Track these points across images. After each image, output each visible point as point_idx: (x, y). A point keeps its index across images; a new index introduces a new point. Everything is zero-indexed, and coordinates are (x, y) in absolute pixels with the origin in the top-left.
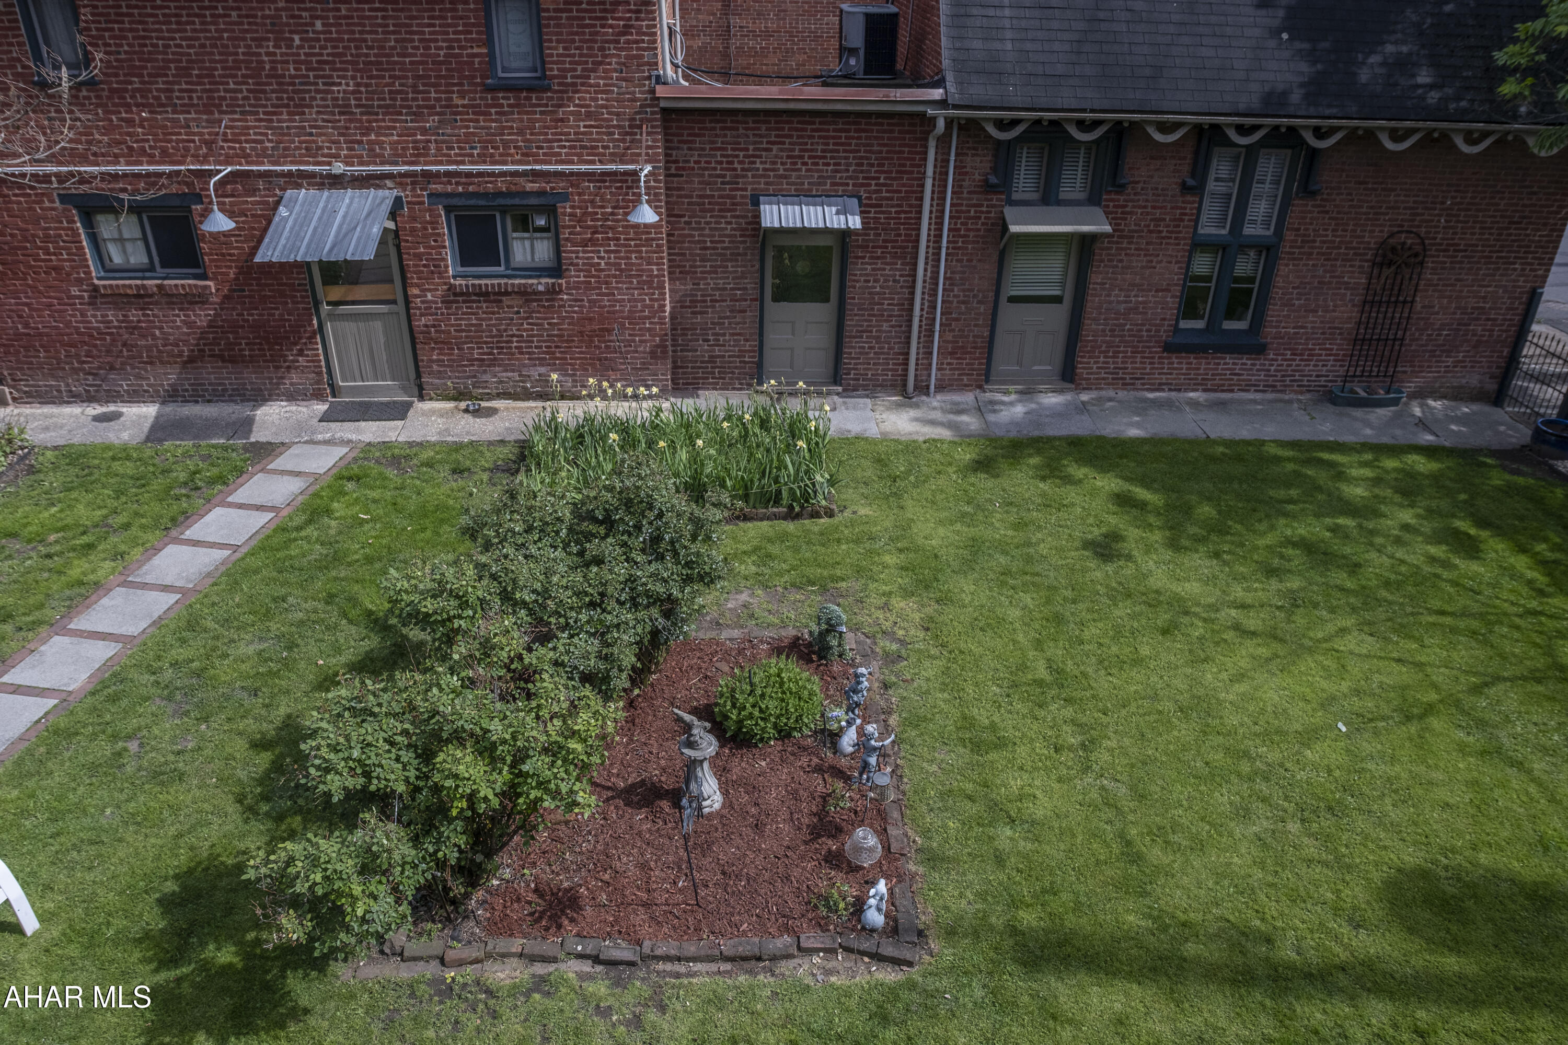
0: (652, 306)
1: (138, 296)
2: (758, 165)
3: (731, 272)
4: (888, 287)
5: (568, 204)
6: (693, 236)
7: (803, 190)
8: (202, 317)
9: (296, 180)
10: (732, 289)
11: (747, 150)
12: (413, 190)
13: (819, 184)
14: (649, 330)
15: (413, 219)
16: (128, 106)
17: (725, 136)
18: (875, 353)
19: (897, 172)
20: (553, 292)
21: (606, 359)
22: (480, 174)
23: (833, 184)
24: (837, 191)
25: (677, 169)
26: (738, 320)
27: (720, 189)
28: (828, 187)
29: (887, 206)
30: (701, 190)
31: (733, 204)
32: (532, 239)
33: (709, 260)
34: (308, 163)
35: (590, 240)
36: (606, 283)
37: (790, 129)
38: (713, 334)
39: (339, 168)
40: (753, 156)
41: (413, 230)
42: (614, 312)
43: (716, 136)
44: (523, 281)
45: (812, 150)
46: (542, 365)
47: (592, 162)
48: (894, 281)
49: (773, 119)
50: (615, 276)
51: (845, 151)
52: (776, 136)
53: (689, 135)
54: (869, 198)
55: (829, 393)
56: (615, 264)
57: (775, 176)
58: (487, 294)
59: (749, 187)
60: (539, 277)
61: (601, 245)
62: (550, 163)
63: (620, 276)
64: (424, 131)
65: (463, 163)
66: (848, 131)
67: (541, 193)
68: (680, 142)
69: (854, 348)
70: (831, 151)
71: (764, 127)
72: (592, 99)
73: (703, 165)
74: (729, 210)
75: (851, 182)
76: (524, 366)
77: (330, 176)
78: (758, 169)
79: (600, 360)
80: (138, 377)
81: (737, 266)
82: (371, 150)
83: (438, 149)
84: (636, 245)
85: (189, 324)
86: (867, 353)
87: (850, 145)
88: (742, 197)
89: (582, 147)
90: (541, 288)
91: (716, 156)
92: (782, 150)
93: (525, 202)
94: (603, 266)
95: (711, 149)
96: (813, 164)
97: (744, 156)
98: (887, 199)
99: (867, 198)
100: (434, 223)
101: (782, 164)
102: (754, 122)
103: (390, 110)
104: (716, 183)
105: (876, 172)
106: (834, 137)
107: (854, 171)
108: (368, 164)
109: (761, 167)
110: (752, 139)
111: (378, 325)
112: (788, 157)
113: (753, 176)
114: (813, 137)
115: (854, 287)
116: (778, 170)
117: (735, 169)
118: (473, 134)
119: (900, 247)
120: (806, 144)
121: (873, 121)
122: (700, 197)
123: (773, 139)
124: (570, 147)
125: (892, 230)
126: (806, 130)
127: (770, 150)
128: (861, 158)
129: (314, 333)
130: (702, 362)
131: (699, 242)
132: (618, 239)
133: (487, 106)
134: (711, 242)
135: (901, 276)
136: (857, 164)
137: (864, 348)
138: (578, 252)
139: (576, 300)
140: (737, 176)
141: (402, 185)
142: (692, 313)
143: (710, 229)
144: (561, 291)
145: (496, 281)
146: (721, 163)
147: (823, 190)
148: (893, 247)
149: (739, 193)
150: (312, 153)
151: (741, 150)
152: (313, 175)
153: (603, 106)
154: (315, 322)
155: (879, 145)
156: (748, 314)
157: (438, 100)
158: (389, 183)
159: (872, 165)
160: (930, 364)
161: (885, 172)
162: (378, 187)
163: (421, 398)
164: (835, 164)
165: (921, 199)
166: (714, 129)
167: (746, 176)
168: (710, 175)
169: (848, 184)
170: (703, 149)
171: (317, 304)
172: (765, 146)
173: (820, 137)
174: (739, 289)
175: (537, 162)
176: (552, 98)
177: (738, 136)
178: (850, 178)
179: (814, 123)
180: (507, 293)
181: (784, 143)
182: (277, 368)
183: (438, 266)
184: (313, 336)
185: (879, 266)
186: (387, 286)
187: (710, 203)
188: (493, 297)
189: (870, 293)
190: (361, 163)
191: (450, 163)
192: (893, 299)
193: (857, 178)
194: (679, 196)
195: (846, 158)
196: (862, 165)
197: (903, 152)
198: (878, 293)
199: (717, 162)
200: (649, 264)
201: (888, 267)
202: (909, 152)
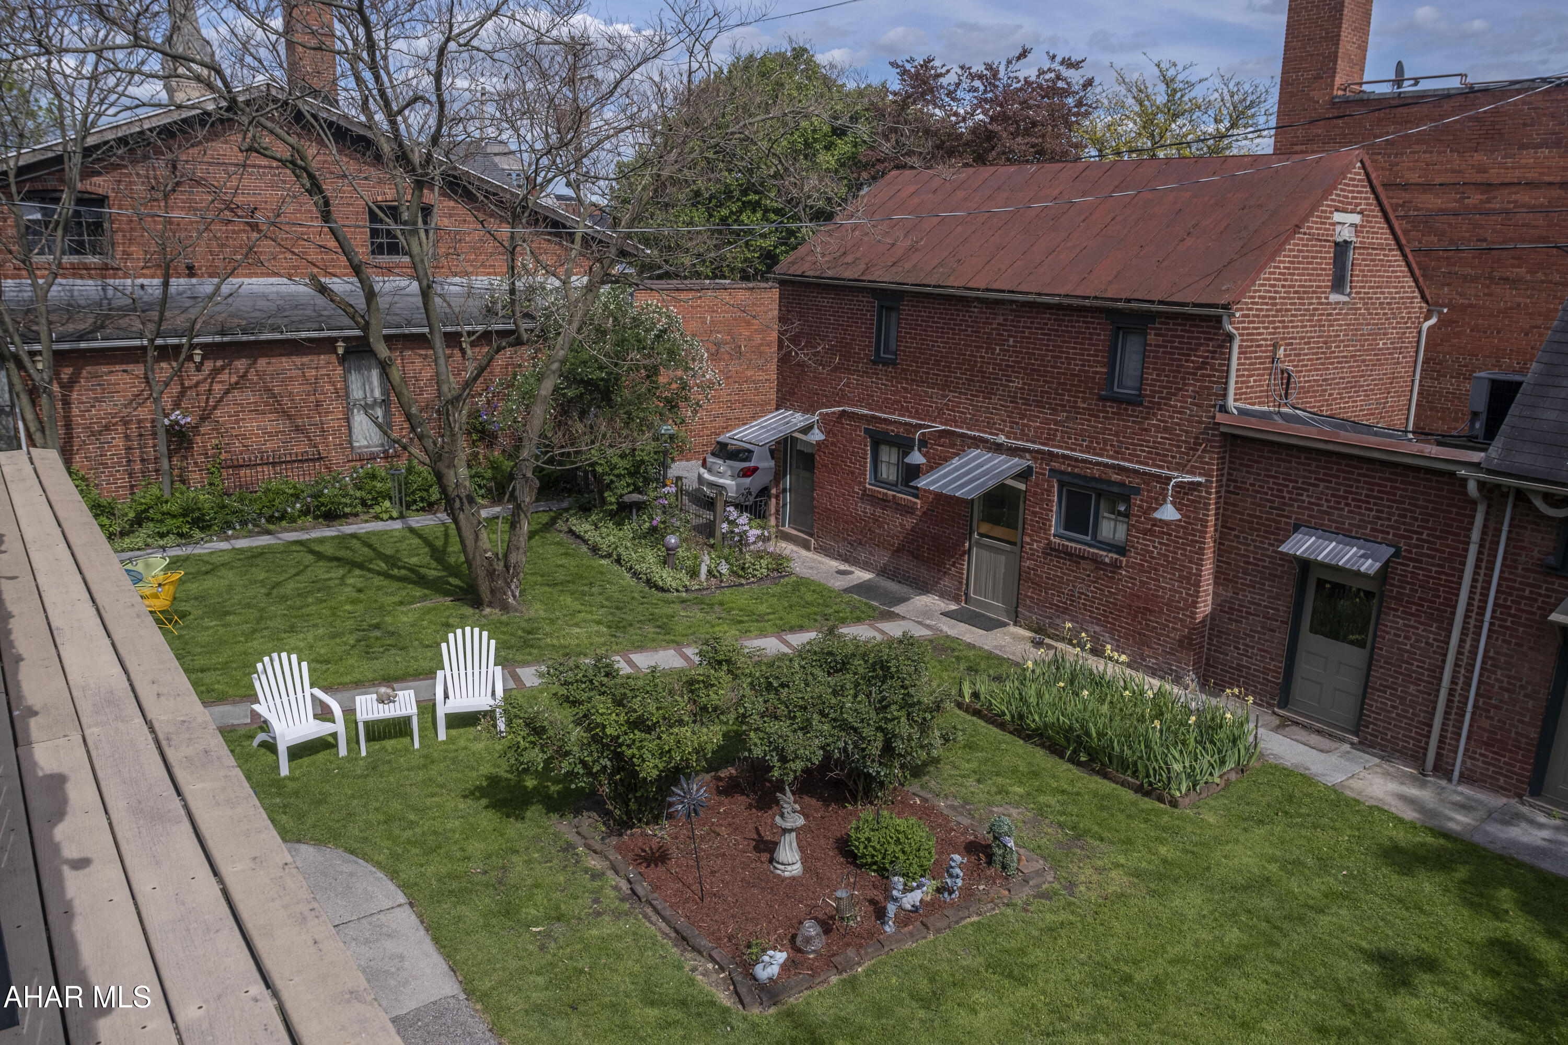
0: (1187, 600)
1: (883, 500)
2: (1304, 498)
3: (1267, 591)
4: (1419, 648)
5: (1139, 497)
6: (1240, 549)
7: (1343, 529)
8: (910, 522)
9: (977, 442)
10: (1265, 606)
11: (1297, 482)
12: (1041, 464)
13: (1359, 527)
14: (1181, 620)
15: (1037, 485)
16: (907, 379)
17: (1279, 466)
18: (1398, 714)
19: (1442, 531)
20: (1115, 565)
21: (1144, 635)
22: (1084, 461)
23: (1373, 530)
24: (1377, 537)
25: (1235, 487)
26: (1266, 637)
27: (1268, 513)
28: (1368, 531)
29: (1427, 563)
30: (1252, 509)
31: (1277, 528)
32: (1116, 521)
33: (1249, 575)
34: (985, 432)
35: (1150, 530)
36: (1156, 570)
37: (1338, 470)
38: (1244, 645)
39: (1002, 439)
40: (1301, 489)
41: (1035, 493)
42: (1157, 596)
43: (1272, 465)
44: (1096, 551)
45: (1356, 493)
46: (1097, 624)
47: (1162, 467)
48: (1427, 643)
49: (1323, 458)
50: (1162, 566)
51: (1388, 500)
52: (1324, 474)
53: (1249, 460)
54: (1409, 552)
55: (1342, 740)
56: (1165, 555)
57: (1318, 511)
58: (1070, 554)
59: (1294, 516)
60: (1110, 551)
61: (1157, 537)
62: (1132, 462)
63: (1167, 567)
64: (1056, 423)
65: (1075, 450)
66: (1395, 481)
67: (1122, 484)
68: (1241, 464)
69: (1376, 701)
70: (1375, 498)
71: (1314, 464)
72: (1170, 417)
73: (1257, 488)
74: (1273, 534)
75: (1391, 531)
76: (1085, 621)
77: (995, 444)
78: (1304, 501)
79: (1139, 634)
80: (871, 553)
81: (1273, 586)
82: (1023, 430)
83: (1062, 437)
84: (1183, 544)
85: (902, 526)
86: (1389, 712)
87: (1395, 495)
88: (1286, 523)
89: (1157, 454)
90: (1107, 560)
91: (1268, 482)
92: (1327, 488)
93: (1110, 489)
94: (1155, 554)
95: (1266, 476)
96: (1356, 506)
97: (1293, 487)
98: (1428, 556)
99: (1406, 550)
100: (1049, 491)
101: (1327, 501)
102: (1306, 458)
103: (1040, 404)
104: (1265, 506)
105: (1419, 526)
106: (1379, 485)
107: (1396, 521)
108: (1018, 439)
109: (1307, 500)
110: (1302, 473)
111: (1002, 558)
112: (1333, 495)
113: (1299, 507)
114: (1359, 481)
115: (1384, 638)
116: (1322, 505)
117: (1283, 497)
118: (1086, 430)
119: (1437, 609)
120: (1351, 486)
121: (1422, 475)
122: (1250, 515)
123: (1321, 476)
124: (1149, 452)
125: (1430, 589)
126: (1353, 473)
127: (1318, 486)
128: (1405, 510)
129: (964, 553)
130: (1231, 667)
131: (1244, 556)
132: (1170, 535)
133: (1099, 411)
134: (1255, 558)
135: (1435, 640)
136: (1399, 515)
137: (1386, 704)
138: (1138, 538)
139: (1131, 578)
140: (1284, 504)
141: (1035, 459)
142: (1229, 619)
143: (1255, 547)
144: (1121, 567)
145: (1079, 546)
146: (1272, 489)
147: (1363, 534)
148: (1429, 607)
149: (1284, 520)
150: (990, 426)
151: (1291, 481)
152: (986, 441)
153: (1177, 424)
154: (967, 545)
155: (1425, 500)
156: (1277, 634)
157: (1068, 401)
158: (1028, 456)
159: (1416, 519)
160: (1457, 747)
161: (1428, 529)
162: (1021, 457)
163: (1015, 624)
164: (1377, 511)
165: (1463, 564)
166: (1271, 458)
167: (1292, 506)
168: (1261, 499)
169: (1388, 533)
170: (1259, 475)
171: (971, 534)
172: (1312, 481)
173: (1365, 482)
174: (1272, 609)
175: (1124, 459)
176: (1141, 412)
177: (1290, 469)
178: (1392, 527)
179: (1361, 468)
180: (1083, 558)
181: (1331, 482)
182: (939, 571)
183: (1044, 524)
184: (963, 555)
185: (1412, 623)
186: (1012, 531)
187: (1258, 523)
188: (1075, 558)
189: (1399, 649)
190: (1015, 439)
191: (1067, 448)
192: (1424, 662)
193: (1399, 529)
194: (1234, 512)
195: (1390, 507)
196: (1405, 516)
197: (1451, 512)
198: (1407, 651)
199: (1269, 488)
200: (1190, 562)
201: (1422, 627)
202: (1457, 514)
